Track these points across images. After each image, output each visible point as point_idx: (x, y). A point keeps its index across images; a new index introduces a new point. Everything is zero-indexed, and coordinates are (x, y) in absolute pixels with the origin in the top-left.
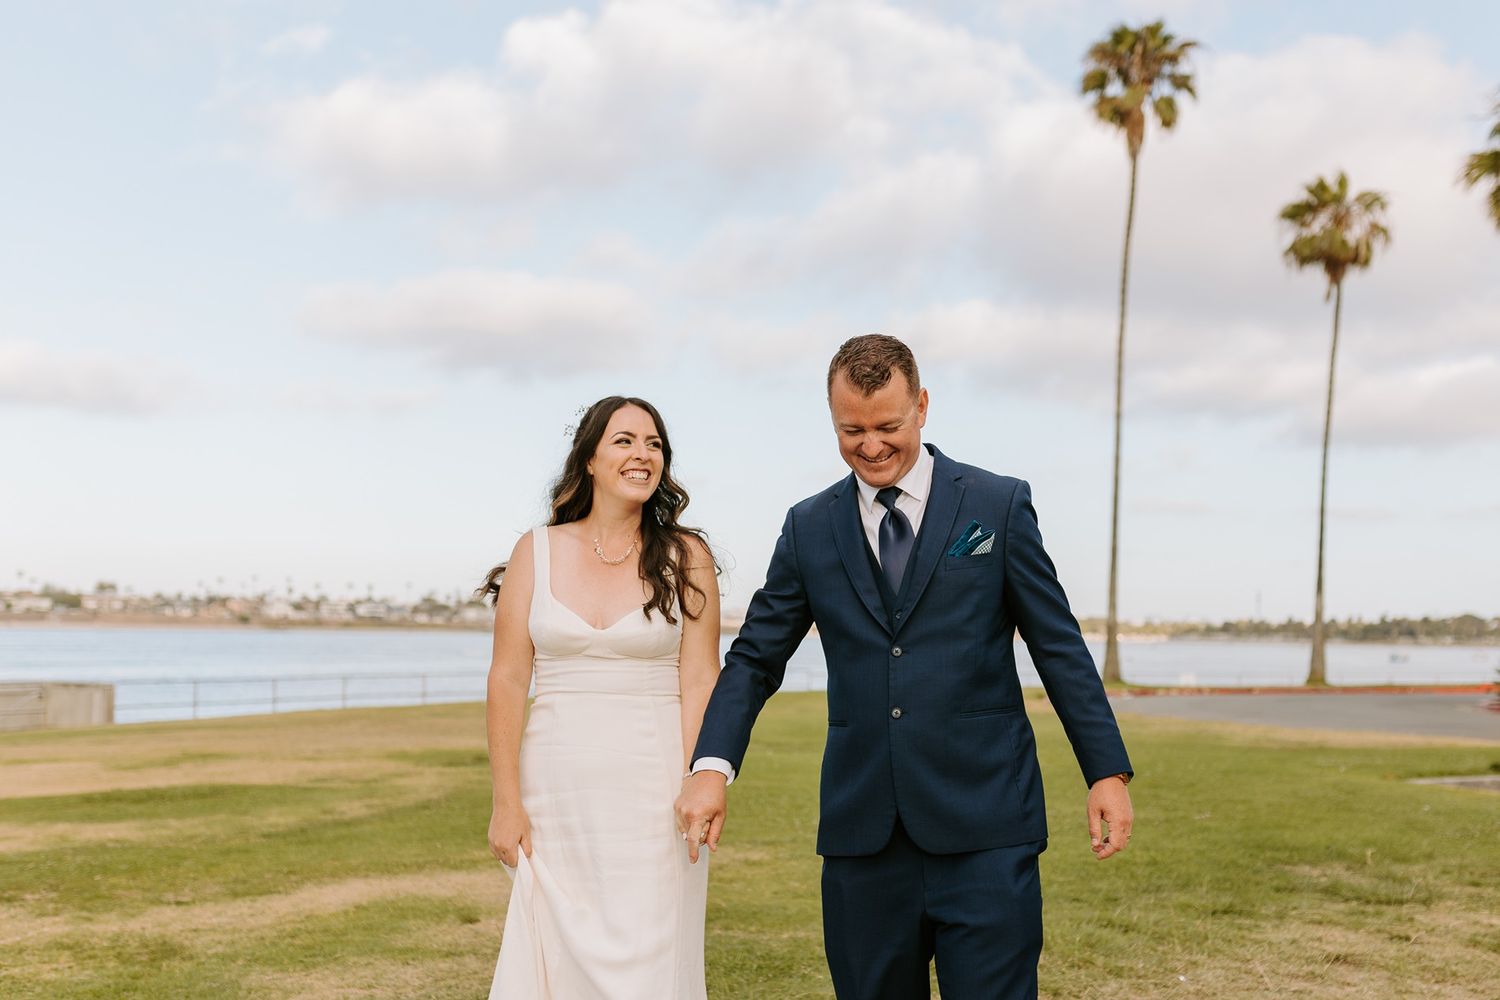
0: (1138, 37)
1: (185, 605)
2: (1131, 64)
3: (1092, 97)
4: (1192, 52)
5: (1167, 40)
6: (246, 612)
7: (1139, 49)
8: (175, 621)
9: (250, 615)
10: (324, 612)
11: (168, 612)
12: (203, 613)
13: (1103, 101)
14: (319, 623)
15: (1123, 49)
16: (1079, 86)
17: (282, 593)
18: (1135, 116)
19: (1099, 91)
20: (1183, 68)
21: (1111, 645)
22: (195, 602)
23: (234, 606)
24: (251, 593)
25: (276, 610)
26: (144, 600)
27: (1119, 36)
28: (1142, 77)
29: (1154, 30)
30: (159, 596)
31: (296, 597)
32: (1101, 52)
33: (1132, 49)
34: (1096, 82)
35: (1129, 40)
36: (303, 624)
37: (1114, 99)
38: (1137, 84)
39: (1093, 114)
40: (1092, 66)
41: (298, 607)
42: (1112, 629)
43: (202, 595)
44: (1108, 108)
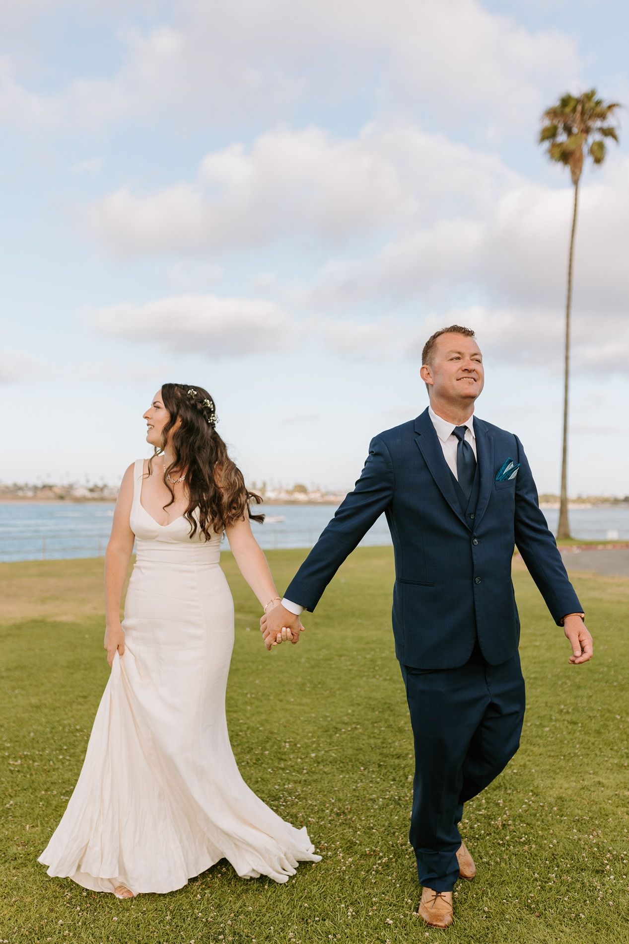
0: (578, 101)
1: (30, 489)
2: (573, 121)
3: (547, 144)
4: (616, 110)
5: (598, 103)
6: (63, 493)
7: (579, 108)
8: (24, 498)
9: (65, 495)
10: (106, 493)
11: (20, 493)
12: (40, 494)
13: (554, 146)
14: (103, 499)
15: (568, 110)
16: (539, 137)
17: (83, 482)
18: (577, 155)
19: (551, 140)
20: (611, 121)
21: (563, 511)
22: (35, 488)
23: (57, 490)
24: (66, 482)
25: (80, 492)
26: (7, 488)
27: (565, 101)
28: (581, 129)
29: (589, 96)
30: (15, 485)
31: (91, 485)
32: (553, 113)
33: (574, 110)
34: (549, 134)
35: (572, 104)
36: (94, 499)
37: (561, 144)
38: (578, 134)
39: (548, 156)
40: (547, 123)
41: (92, 490)
42: (564, 502)
43: (39, 484)
44: (557, 152)
